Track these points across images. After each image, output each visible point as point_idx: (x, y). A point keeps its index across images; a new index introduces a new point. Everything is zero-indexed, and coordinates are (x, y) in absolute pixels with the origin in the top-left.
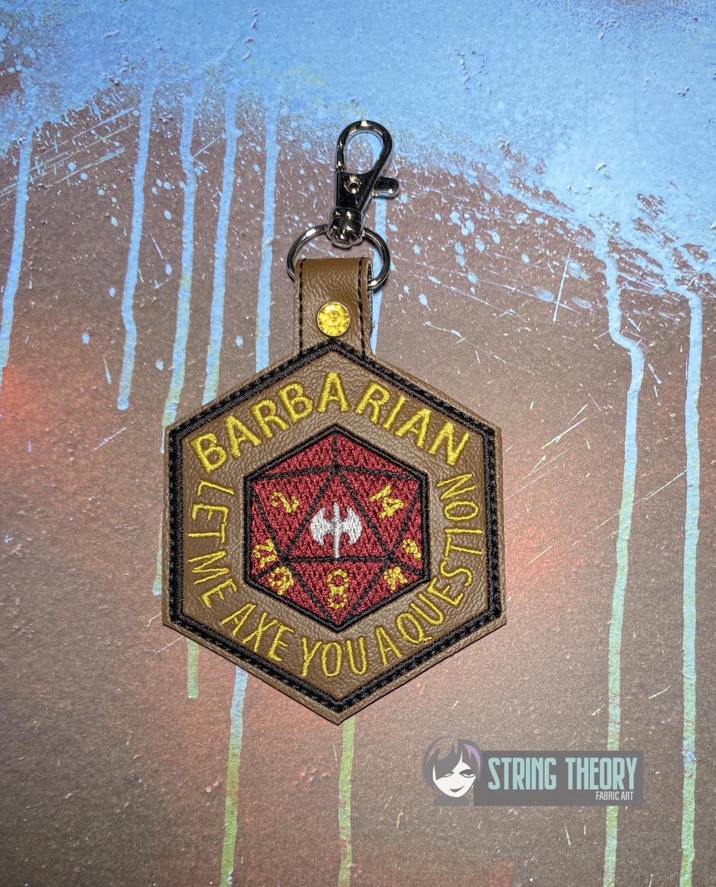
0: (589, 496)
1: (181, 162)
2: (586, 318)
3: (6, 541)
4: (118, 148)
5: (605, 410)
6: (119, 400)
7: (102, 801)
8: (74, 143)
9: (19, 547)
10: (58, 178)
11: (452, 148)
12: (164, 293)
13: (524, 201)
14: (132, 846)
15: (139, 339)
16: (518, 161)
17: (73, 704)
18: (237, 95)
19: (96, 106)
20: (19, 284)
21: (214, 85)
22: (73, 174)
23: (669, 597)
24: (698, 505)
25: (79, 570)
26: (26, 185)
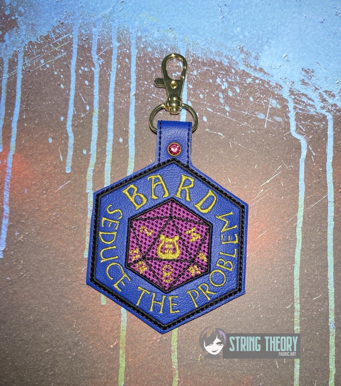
0: (283, 207)
1: (92, 58)
2: (280, 126)
3: (16, 234)
4: (63, 52)
5: (290, 168)
6: (66, 168)
7: (63, 353)
8: (43, 51)
9: (22, 237)
10: (36, 67)
11: (216, 49)
12: (86, 119)
13: (250, 73)
14: (77, 373)
15: (75, 140)
16: (247, 54)
17: (48, 309)
18: (117, 27)
19: (53, 33)
20: (19, 116)
21: (106, 22)
22: (43, 65)
23: (321, 253)
24: (333, 210)
25: (50, 247)
26: (21, 70)
